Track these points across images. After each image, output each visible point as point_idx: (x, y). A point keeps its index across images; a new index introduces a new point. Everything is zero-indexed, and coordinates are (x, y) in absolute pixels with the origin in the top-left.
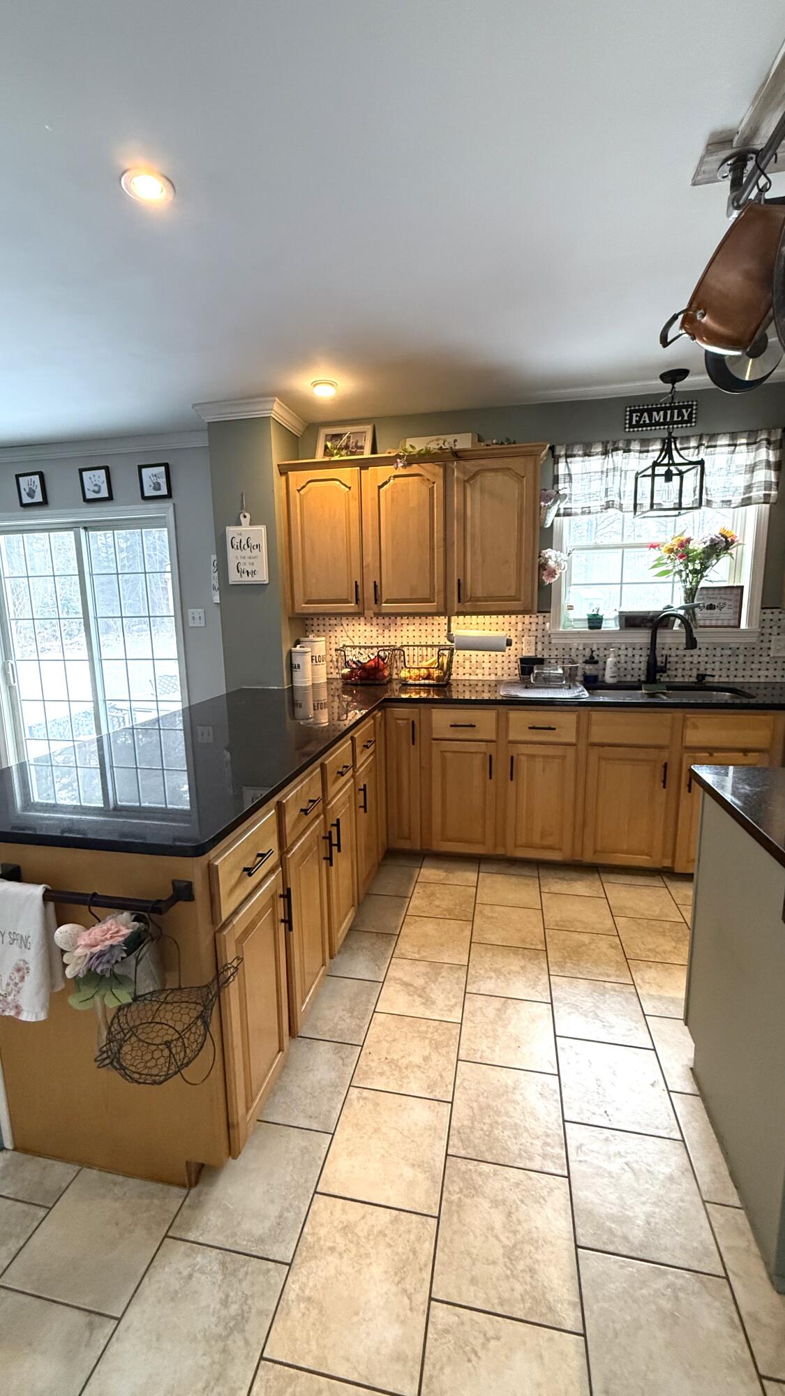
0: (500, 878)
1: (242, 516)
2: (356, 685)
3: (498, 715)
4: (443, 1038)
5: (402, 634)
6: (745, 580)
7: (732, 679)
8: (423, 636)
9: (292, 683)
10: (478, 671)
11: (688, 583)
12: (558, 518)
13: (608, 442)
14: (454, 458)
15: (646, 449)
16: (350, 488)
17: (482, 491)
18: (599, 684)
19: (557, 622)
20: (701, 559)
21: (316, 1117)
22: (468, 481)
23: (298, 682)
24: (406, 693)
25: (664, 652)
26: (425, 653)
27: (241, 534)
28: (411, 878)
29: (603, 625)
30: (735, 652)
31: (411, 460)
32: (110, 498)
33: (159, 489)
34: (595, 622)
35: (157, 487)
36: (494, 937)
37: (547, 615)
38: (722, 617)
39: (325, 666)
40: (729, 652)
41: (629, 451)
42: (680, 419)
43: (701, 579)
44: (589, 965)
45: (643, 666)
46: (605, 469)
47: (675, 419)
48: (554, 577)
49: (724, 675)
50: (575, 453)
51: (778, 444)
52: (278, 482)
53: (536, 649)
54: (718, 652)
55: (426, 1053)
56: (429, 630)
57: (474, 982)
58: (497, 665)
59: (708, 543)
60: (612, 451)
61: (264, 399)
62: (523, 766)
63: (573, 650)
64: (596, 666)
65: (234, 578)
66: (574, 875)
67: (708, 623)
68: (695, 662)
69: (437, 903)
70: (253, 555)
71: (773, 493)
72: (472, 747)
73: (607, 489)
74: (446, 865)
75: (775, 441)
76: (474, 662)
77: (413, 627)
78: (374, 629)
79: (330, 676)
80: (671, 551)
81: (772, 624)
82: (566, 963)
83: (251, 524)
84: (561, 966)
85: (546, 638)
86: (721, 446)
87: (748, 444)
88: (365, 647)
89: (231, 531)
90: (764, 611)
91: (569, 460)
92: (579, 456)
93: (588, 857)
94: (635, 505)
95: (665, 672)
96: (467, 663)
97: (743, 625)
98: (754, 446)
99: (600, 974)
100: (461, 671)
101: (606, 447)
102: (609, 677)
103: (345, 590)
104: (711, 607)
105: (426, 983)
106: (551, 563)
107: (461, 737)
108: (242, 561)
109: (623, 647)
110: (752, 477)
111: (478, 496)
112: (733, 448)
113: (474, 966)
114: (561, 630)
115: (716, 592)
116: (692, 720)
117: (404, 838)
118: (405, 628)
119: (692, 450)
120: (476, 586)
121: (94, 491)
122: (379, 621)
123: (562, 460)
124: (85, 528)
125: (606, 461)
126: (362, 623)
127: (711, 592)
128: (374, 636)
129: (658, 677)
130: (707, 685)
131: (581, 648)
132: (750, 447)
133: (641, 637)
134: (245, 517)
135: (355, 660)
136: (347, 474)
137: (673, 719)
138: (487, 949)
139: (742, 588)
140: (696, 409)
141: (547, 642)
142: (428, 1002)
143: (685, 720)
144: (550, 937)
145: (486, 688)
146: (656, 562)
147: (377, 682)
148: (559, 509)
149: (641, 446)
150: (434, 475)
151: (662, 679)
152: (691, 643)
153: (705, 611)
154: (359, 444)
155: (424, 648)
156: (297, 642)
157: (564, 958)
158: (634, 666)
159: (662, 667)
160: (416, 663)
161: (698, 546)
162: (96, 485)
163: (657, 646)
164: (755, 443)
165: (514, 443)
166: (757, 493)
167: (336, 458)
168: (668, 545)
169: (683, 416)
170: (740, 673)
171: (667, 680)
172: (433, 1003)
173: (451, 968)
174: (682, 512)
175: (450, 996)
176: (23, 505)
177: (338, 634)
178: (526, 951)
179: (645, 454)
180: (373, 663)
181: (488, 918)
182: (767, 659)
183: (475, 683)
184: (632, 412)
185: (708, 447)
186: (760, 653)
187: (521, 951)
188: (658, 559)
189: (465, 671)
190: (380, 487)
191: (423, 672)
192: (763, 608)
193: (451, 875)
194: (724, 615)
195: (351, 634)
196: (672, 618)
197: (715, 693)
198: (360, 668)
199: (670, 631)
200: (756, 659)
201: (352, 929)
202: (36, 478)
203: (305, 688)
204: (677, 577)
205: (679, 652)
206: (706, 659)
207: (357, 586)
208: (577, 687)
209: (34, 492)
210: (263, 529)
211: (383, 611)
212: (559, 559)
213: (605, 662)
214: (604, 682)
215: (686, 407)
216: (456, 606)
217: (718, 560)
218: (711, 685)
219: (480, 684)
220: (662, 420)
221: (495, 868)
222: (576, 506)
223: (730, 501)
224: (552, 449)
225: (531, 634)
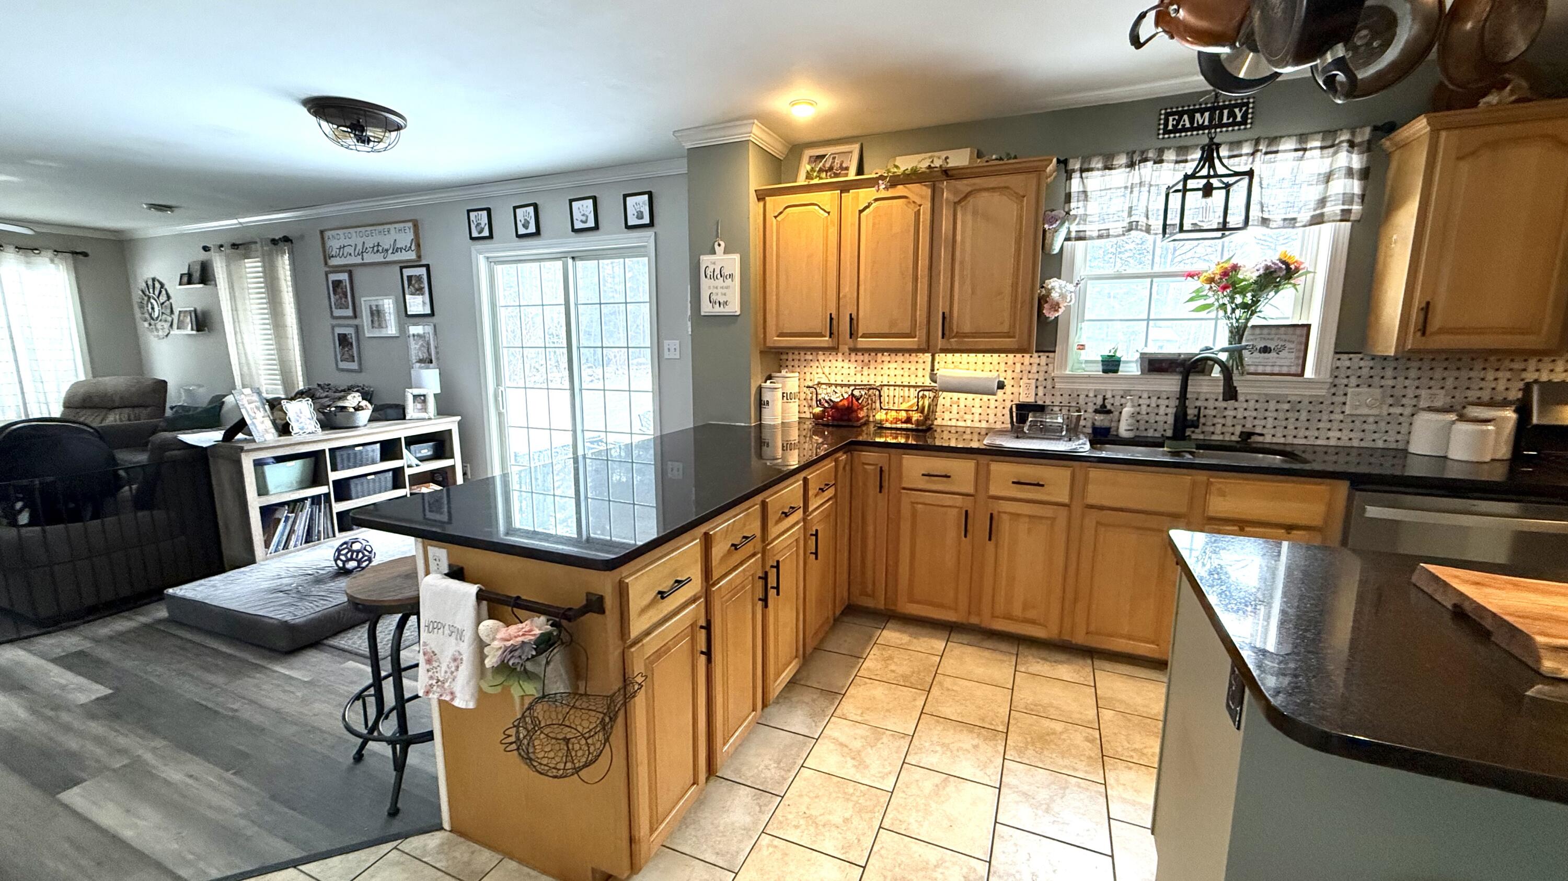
0: (970, 649)
1: (716, 244)
2: (827, 425)
3: (978, 465)
4: (868, 803)
5: (883, 371)
6: (1314, 318)
7: (1290, 440)
8: (906, 374)
9: (760, 420)
10: (966, 417)
11: (1234, 321)
12: (1069, 243)
13: (1134, 152)
14: (945, 177)
15: (1184, 158)
16: (829, 213)
17: (975, 213)
18: (1110, 438)
19: (1064, 364)
20: (1253, 290)
21: (723, 855)
22: (960, 202)
23: (768, 419)
24: (881, 437)
25: (1198, 404)
26: (907, 394)
27: (714, 263)
28: (870, 637)
29: (1121, 369)
30: (1295, 406)
31: (895, 181)
32: (596, 228)
33: (642, 218)
34: (1111, 365)
35: (640, 216)
36: (948, 710)
37: (1051, 355)
38: (1279, 362)
39: (797, 404)
40: (1287, 406)
41: (1161, 161)
42: (1231, 120)
43: (1252, 314)
44: (1054, 755)
45: (1171, 420)
46: (1129, 185)
47: (1225, 121)
48: (1057, 311)
49: (1279, 434)
50: (1093, 166)
51: (1366, 145)
52: (755, 207)
53: (1036, 395)
54: (1272, 405)
55: (847, 815)
56: (913, 368)
57: (916, 753)
58: (989, 411)
59: (1261, 272)
60: (1140, 162)
61: (745, 122)
62: (1005, 525)
63: (1082, 397)
64: (1109, 417)
65: (707, 308)
66: (1063, 657)
67: (1260, 369)
68: (1240, 416)
69: (893, 667)
70: (725, 285)
71: (1356, 208)
72: (947, 500)
73: (1131, 208)
74: (912, 629)
75: (1360, 144)
76: (962, 406)
77: (895, 365)
78: (852, 366)
79: (803, 415)
80: (1211, 280)
81: (1349, 372)
82: (1026, 748)
83: (726, 252)
84: (1020, 751)
85: (1049, 382)
86: (1285, 151)
87: (1322, 148)
88: (842, 386)
89: (705, 260)
90: (1338, 356)
91: (1084, 175)
92: (1098, 169)
93: (1080, 639)
94: (1165, 226)
95: (1197, 427)
96: (955, 407)
97: (1309, 373)
98: (1331, 150)
99: (1066, 767)
100: (947, 416)
101: (1132, 158)
102: (1124, 430)
103: (818, 323)
104: (1266, 350)
105: (863, 746)
106: (1055, 295)
107: (934, 487)
108: (715, 291)
109: (1145, 395)
110: (1327, 188)
111: (969, 217)
112: (1301, 153)
113: (920, 737)
114: (1067, 372)
115: (1274, 331)
116: (1219, 486)
117: (867, 595)
118: (886, 365)
119: (1244, 158)
120: (964, 321)
121: (582, 221)
122: (857, 358)
123: (1076, 175)
124: (573, 258)
125: (1131, 174)
126: (840, 359)
127: (1266, 331)
128: (852, 373)
129: (1188, 433)
130: (1255, 445)
131: (1091, 395)
132: (1326, 151)
133: (1170, 384)
134: (719, 245)
135: (827, 398)
136: (827, 198)
137: (1194, 484)
138: (938, 722)
139: (1308, 326)
140: (1253, 108)
141: (1049, 386)
142: (861, 765)
143: (1209, 484)
144: (1014, 719)
145: (976, 437)
146: (1194, 294)
147: (851, 424)
148: (1069, 232)
149: (1177, 155)
150: (922, 197)
151: (1194, 436)
152: (1230, 393)
153: (1256, 354)
154: (844, 165)
155: (906, 389)
156: (770, 377)
157: (1027, 743)
158: (1158, 418)
159: (1193, 421)
160: (896, 405)
161: (1250, 273)
162: (583, 215)
163: (1188, 396)
164: (1332, 146)
165: (1015, 158)
166: (1334, 208)
167: (816, 181)
168: (1208, 274)
169: (1235, 117)
170: (1302, 433)
171: (1201, 437)
172: (867, 767)
173: (893, 735)
174: (1227, 233)
175: (886, 763)
176: (518, 236)
177: (814, 370)
178: (982, 730)
179: (1182, 165)
180: (846, 403)
181: (948, 690)
182: (1341, 417)
183: (963, 430)
184: (1167, 115)
185: (1266, 153)
186: (1331, 409)
187: (976, 730)
188: (1198, 291)
189: (951, 416)
190: (861, 212)
191: (903, 415)
192: (1336, 353)
193: (915, 641)
194: (1284, 360)
195: (827, 370)
196: (1210, 363)
197: (1261, 455)
198: (832, 408)
199: (1207, 378)
200: (1325, 417)
201: (793, 683)
202: (531, 209)
203: (774, 426)
204: (1221, 313)
205: (1217, 404)
206: (1254, 414)
207: (831, 319)
208: (1079, 439)
209: (528, 222)
210: (736, 257)
211: (859, 346)
212: (1064, 290)
213: (1121, 413)
214: (1117, 435)
215: (1240, 106)
216: (940, 343)
217: (1276, 293)
218: (1259, 446)
219: (968, 431)
220: (1206, 123)
221: (965, 638)
222: (1091, 229)
223: (1294, 219)
224: (1063, 162)
225: (1030, 376)
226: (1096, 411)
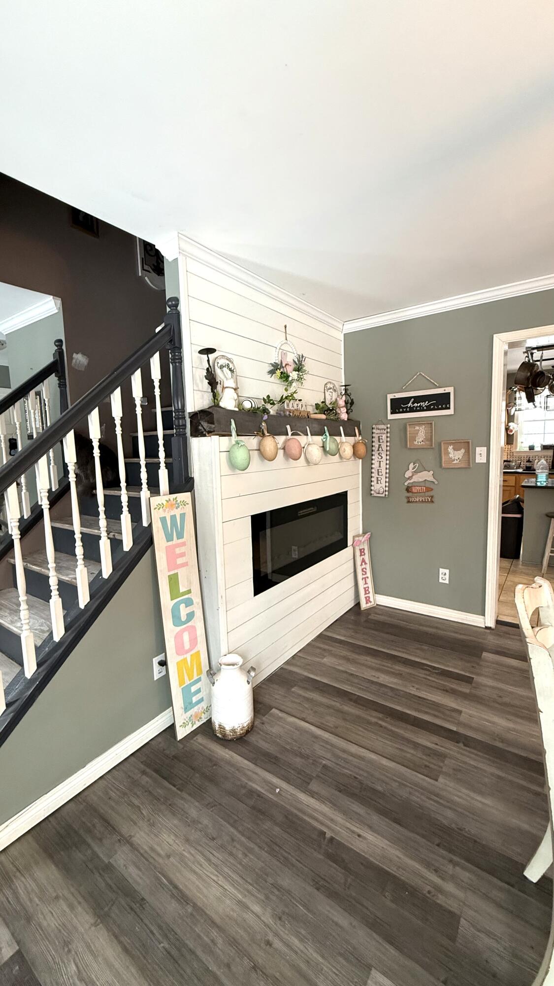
29: (535, 449)
34: (532, 448)
53: (509, 457)
63: (522, 457)
85: (513, 453)
106: (511, 428)
114: (517, 450)
131: (525, 457)
133: (550, 453)
226: (527, 462)
